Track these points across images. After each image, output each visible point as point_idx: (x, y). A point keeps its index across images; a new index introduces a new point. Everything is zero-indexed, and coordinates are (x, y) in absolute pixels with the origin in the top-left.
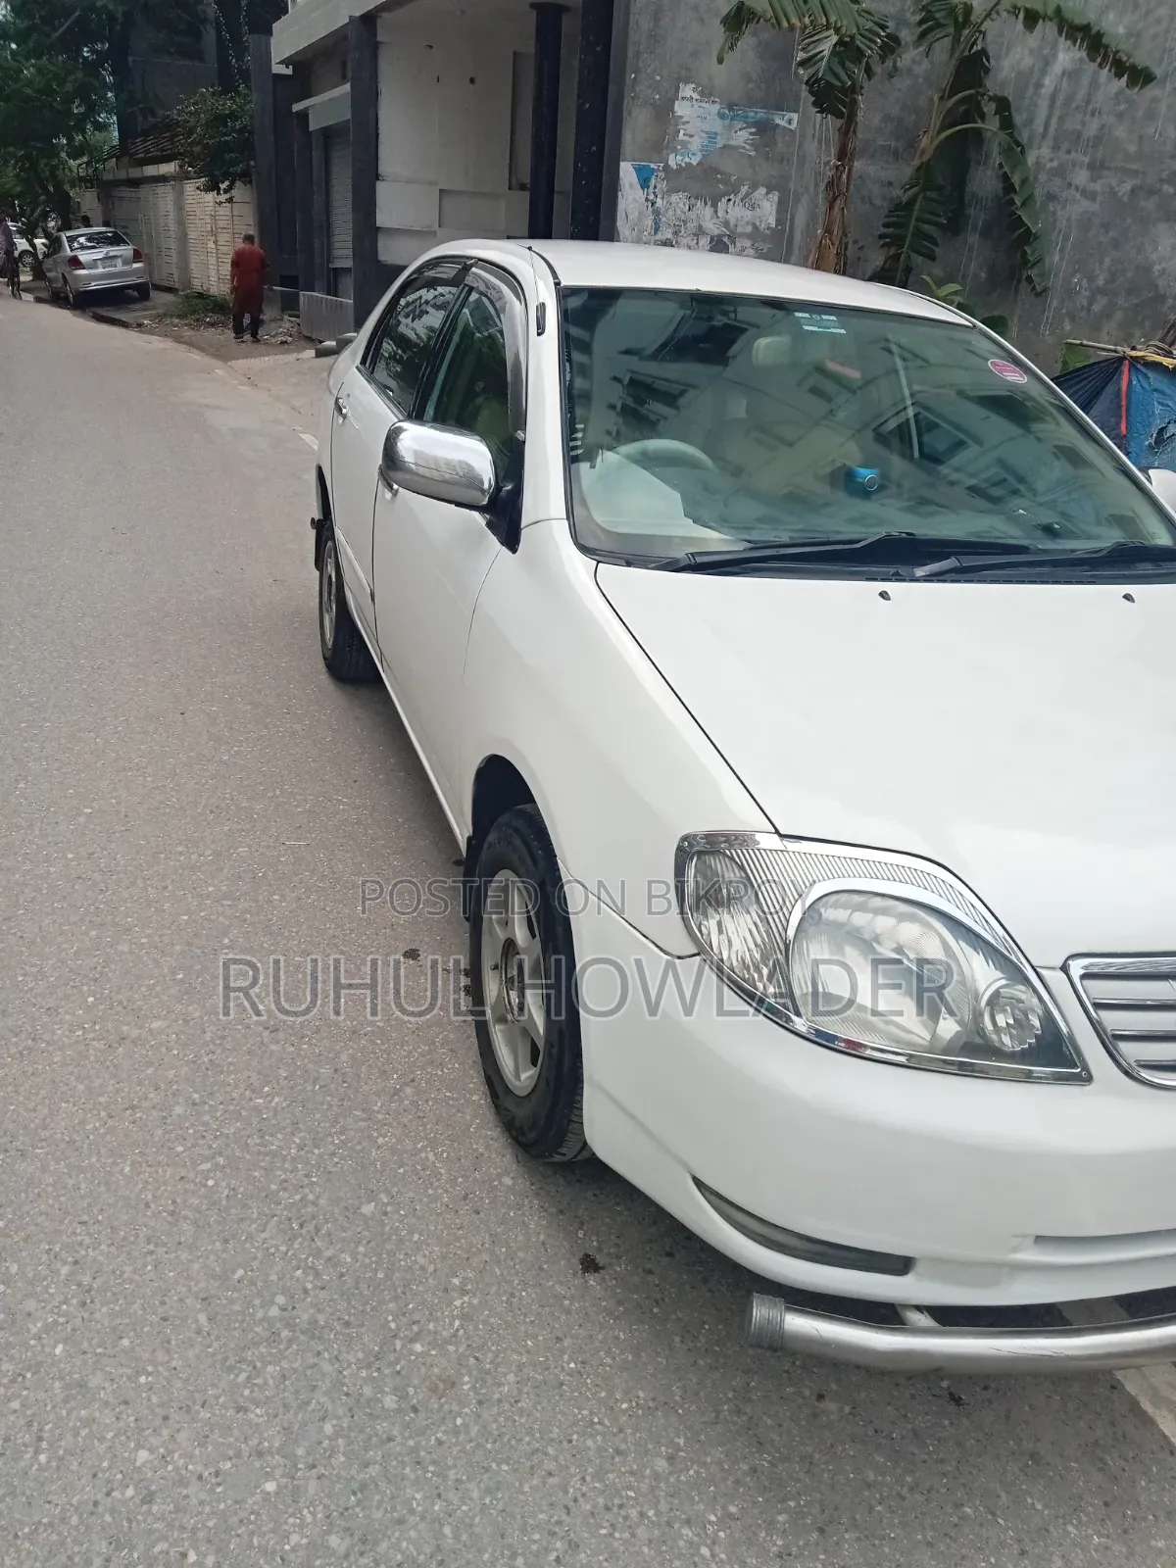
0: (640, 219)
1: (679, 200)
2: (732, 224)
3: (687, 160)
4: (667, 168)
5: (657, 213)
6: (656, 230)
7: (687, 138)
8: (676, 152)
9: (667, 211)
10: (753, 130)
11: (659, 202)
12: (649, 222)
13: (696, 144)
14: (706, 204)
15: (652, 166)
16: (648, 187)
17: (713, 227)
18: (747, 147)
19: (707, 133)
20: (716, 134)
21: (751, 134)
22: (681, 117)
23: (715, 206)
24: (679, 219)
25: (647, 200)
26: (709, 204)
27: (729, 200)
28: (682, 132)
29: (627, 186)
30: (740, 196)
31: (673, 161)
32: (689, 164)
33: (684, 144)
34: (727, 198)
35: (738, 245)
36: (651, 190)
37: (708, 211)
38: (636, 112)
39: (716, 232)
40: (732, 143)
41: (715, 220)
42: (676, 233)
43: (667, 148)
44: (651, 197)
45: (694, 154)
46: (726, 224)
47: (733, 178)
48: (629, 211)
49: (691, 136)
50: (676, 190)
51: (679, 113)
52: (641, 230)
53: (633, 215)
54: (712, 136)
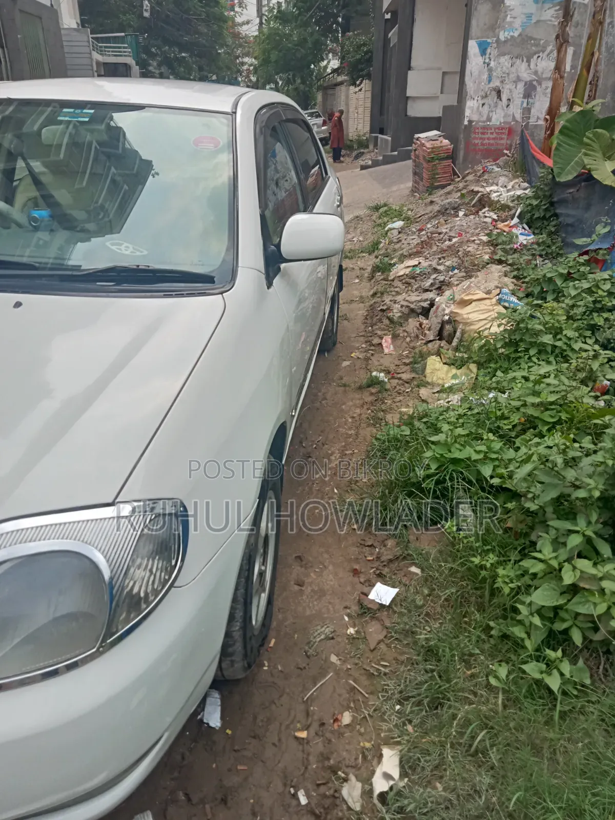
0: (479, 75)
1: (505, 61)
2: (539, 73)
3: (512, 34)
4: (498, 41)
5: (490, 70)
6: (490, 81)
7: (512, 19)
8: (504, 29)
9: (497, 68)
10: (558, 8)
11: (492, 64)
12: (485, 76)
13: (518, 23)
14: (523, 61)
15: (489, 40)
16: (485, 55)
17: (526, 76)
18: (553, 19)
19: (525, 14)
20: (532, 14)
21: (556, 11)
22: (509, 6)
23: (528, 61)
24: (504, 73)
25: (484, 63)
26: (525, 60)
27: (539, 57)
28: (509, 16)
29: (472, 56)
30: (546, 53)
31: (503, 36)
32: (512, 37)
33: (511, 23)
34: (537, 55)
35: (544, 86)
36: (487, 56)
37: (524, 65)
38: (479, 7)
39: (528, 79)
40: (542, 18)
41: (528, 71)
42: (502, 82)
43: (499, 27)
44: (487, 61)
45: (516, 29)
46: (536, 73)
47: (542, 42)
48: (473, 71)
49: (515, 18)
50: (504, 54)
51: (508, 4)
52: (480, 83)
53: (476, 73)
54: (529, 16)
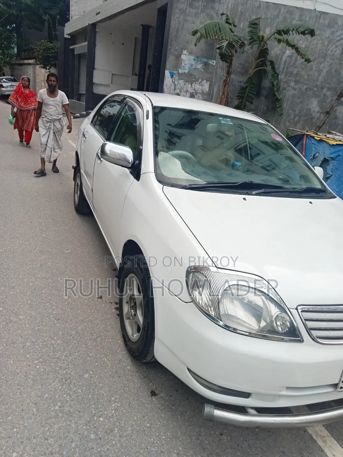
0: (170, 86)
1: (181, 82)
2: (196, 90)
4: (178, 73)
5: (175, 85)
6: (175, 90)
7: (184, 65)
8: (181, 69)
9: (178, 85)
10: (203, 64)
11: (176, 82)
12: (173, 87)
13: (187, 67)
15: (174, 72)
16: (173, 78)
17: (191, 90)
18: (201, 68)
19: (190, 64)
20: (193, 65)
21: (202, 65)
23: (191, 84)
24: (181, 87)
25: (172, 81)
28: (183, 63)
29: (167, 77)
30: (199, 82)
31: (180, 71)
32: (185, 72)
33: (184, 67)
34: (195, 82)
35: (198, 96)
36: (174, 78)
37: (190, 85)
38: (170, 57)
39: (192, 92)
40: (197, 67)
42: (180, 92)
43: (179, 67)
44: (174, 81)
45: (186, 70)
46: (194, 89)
47: (197, 77)
49: (186, 65)
50: (181, 79)
51: (182, 58)
52: (170, 90)
53: (168, 85)
54: (191, 65)
